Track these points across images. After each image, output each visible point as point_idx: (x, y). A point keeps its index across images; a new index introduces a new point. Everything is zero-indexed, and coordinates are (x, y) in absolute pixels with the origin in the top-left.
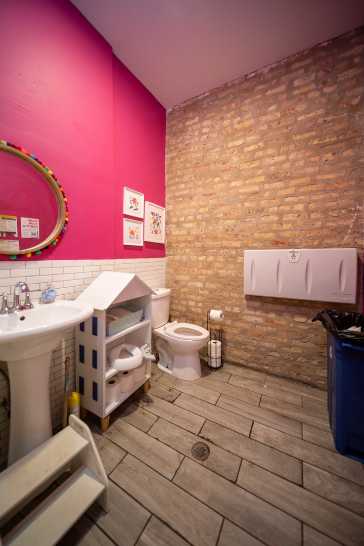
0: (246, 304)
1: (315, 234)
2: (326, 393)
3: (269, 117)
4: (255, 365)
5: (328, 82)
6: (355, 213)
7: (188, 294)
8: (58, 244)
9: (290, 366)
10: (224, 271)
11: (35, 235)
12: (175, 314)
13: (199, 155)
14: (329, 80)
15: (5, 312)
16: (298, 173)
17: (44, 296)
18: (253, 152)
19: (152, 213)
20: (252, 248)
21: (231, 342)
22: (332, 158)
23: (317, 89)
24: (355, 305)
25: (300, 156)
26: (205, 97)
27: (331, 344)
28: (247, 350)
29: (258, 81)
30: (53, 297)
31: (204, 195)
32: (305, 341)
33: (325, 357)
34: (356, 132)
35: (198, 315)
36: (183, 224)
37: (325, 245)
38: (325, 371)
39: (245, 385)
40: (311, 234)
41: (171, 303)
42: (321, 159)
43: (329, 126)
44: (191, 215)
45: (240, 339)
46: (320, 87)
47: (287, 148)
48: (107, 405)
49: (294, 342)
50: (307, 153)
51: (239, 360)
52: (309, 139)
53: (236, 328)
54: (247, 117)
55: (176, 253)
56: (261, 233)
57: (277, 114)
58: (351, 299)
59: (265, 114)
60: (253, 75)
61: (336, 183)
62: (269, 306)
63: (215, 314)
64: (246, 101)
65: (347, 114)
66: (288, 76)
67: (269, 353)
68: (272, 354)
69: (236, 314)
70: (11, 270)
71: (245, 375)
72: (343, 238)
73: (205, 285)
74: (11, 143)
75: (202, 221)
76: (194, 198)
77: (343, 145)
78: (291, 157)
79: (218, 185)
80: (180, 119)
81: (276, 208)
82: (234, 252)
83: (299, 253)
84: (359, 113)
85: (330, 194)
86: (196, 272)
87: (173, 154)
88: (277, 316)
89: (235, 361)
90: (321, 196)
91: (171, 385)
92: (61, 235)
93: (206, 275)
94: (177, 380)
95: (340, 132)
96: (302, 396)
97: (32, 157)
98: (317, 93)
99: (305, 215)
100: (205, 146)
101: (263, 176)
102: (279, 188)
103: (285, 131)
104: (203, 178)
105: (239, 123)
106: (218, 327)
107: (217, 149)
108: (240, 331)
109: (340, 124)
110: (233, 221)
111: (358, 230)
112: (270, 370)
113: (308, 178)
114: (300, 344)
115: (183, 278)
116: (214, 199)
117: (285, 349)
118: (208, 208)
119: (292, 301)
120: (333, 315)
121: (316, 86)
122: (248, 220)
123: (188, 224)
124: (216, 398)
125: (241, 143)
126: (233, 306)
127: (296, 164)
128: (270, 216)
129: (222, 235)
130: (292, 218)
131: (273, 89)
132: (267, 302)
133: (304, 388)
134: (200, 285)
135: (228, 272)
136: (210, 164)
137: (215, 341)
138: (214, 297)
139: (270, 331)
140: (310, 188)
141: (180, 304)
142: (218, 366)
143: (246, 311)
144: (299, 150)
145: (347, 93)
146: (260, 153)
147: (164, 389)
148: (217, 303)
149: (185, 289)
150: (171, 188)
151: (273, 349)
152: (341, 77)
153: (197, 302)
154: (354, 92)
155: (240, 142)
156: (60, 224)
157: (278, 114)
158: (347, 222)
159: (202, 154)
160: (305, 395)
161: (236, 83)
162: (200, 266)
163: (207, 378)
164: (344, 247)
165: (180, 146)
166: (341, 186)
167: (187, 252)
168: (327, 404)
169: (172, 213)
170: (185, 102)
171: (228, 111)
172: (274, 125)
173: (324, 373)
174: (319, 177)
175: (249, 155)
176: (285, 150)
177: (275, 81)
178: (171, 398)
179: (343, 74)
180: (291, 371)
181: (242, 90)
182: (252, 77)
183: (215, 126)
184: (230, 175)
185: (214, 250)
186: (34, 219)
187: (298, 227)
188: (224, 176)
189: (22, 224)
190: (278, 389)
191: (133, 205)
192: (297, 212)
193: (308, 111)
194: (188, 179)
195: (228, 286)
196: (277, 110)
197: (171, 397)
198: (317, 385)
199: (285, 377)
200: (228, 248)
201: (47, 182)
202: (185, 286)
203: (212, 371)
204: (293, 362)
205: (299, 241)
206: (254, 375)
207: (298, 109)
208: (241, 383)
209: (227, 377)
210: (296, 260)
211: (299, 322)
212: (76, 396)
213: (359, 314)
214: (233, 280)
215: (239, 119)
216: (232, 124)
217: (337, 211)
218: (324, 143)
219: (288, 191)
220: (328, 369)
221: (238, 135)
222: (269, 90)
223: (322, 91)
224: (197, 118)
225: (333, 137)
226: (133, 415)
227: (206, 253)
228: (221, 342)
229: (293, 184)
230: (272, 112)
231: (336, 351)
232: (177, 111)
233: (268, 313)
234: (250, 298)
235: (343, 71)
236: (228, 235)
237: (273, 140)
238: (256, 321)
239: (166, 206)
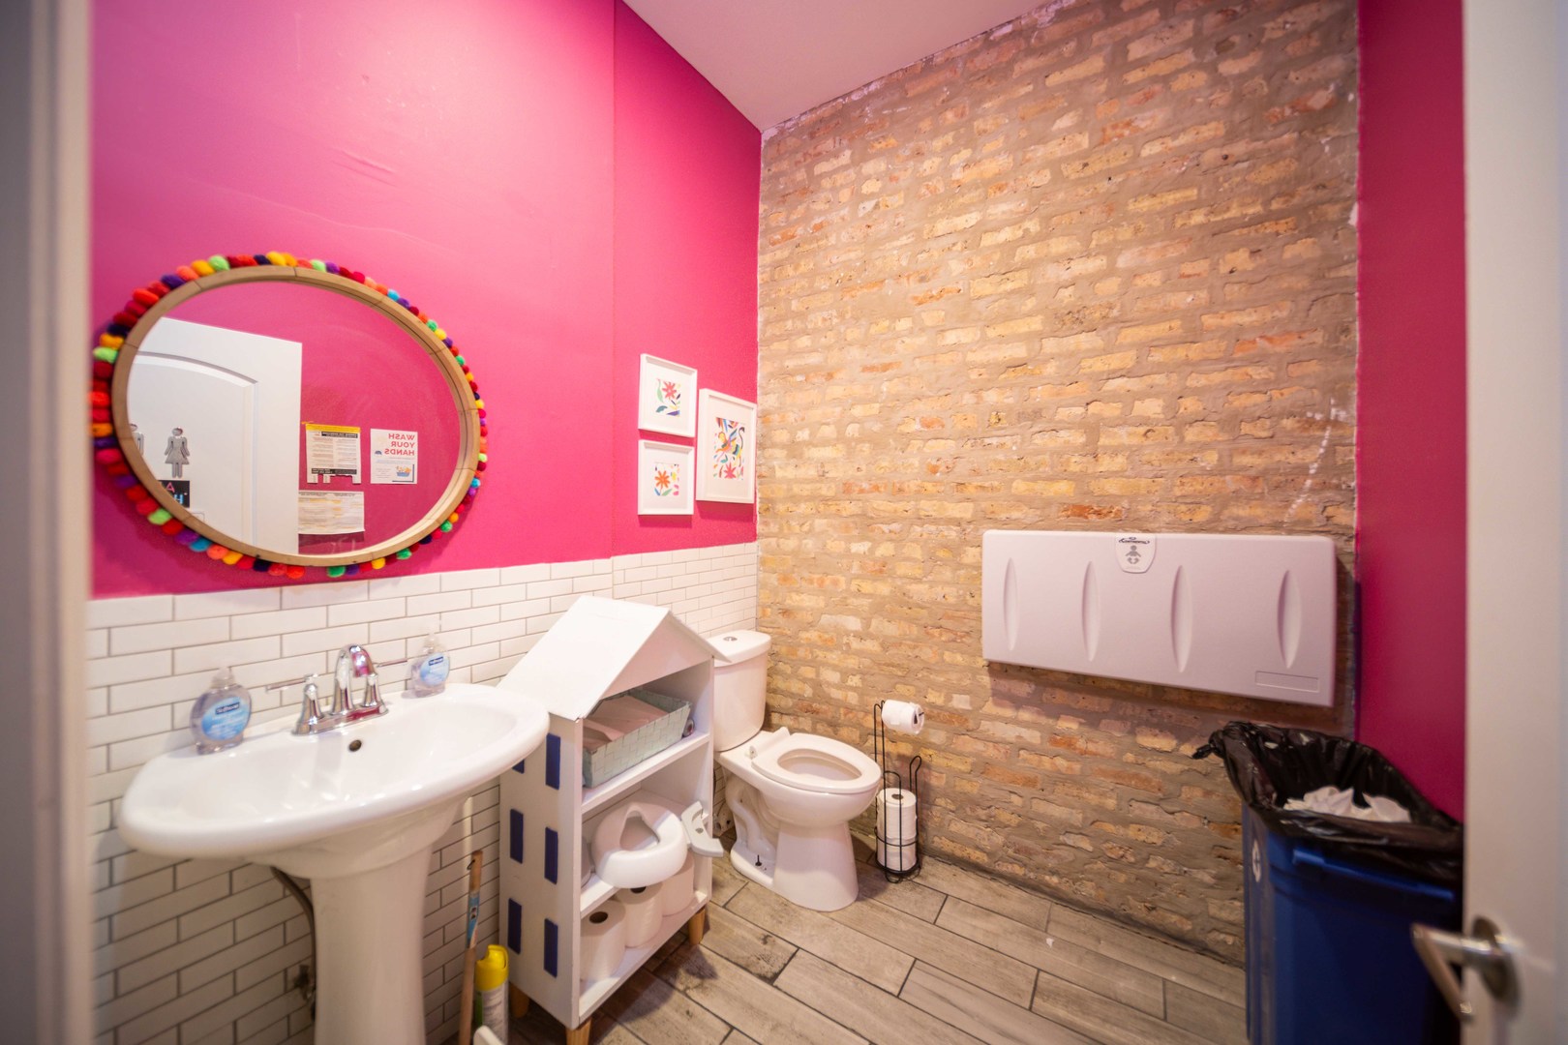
0: (989, 686)
1: (1199, 487)
2: (1241, 975)
3: (1056, 149)
4: (1017, 870)
5: (1233, 45)
6: (1324, 429)
7: (819, 647)
8: (457, 526)
9: (1127, 883)
10: (923, 588)
11: (406, 474)
12: (783, 703)
13: (852, 255)
14: (1236, 39)
15: (311, 728)
16: (1146, 309)
17: (417, 675)
18: (1010, 247)
19: (720, 421)
20: (1007, 524)
21: (946, 796)
22: (1250, 266)
23: (1199, 66)
24: (1329, 708)
25: (1150, 259)
26: (871, 96)
27: (1255, 836)
28: (992, 823)
29: (1023, 46)
30: (440, 676)
31: (866, 369)
32: (1171, 809)
33: (1235, 862)
34: (1324, 187)
35: (849, 709)
36: (805, 449)
37: (1231, 524)
38: (1237, 904)
39: (987, 932)
40: (1188, 489)
41: (771, 673)
42: (1214, 267)
43: (1238, 171)
44: (828, 424)
45: (972, 787)
46: (1208, 58)
47: (1111, 237)
48: (585, 985)
49: (1138, 810)
50: (1171, 249)
51: (969, 851)
52: (1178, 209)
53: (960, 754)
54: (989, 147)
55: (786, 531)
56: (1034, 480)
57: (1079, 138)
58: (1319, 692)
59: (1043, 140)
60: (1008, 29)
61: (1261, 337)
62: (1060, 696)
63: (899, 713)
64: (987, 105)
65: (1295, 135)
66: (1110, 30)
67: (1061, 838)
68: (1070, 840)
69: (960, 715)
70: (330, 607)
71: (988, 901)
72: (1288, 503)
73: (868, 625)
74: (339, 264)
75: (860, 441)
76: (838, 376)
77: (1285, 227)
78: (1123, 261)
79: (907, 340)
80: (799, 156)
81: (1079, 410)
82: (952, 533)
83: (1152, 544)
84: (1333, 132)
85: (1244, 369)
86: (843, 586)
87: (778, 253)
88: (1085, 729)
89: (958, 853)
90: (1217, 378)
91: (768, 924)
92: (467, 502)
93: (870, 596)
94: (785, 908)
95: (1273, 191)
96: (1165, 981)
97: (393, 298)
98: (1201, 78)
99: (1167, 430)
100: (869, 230)
101: (1040, 317)
102: (1088, 350)
103: (1104, 186)
104: (863, 322)
105: (966, 166)
106: (906, 749)
107: (904, 240)
108: (973, 764)
109: (1272, 165)
110: (951, 443)
111: (1335, 481)
112: (1063, 887)
113: (1176, 324)
114: (1156, 817)
115: (806, 601)
116: (896, 380)
117: (1110, 828)
118: (877, 406)
119: (1131, 686)
120: (1260, 739)
121: (1196, 56)
122: (994, 441)
123: (822, 449)
124: (899, 974)
125: (973, 222)
126: (951, 690)
127: (1139, 282)
128: (1062, 433)
129: (919, 482)
130: (1126, 441)
131: (1065, 68)
132: (1054, 685)
133: (1172, 954)
134: (853, 624)
135: (937, 590)
136: (882, 282)
137: (896, 791)
138: (896, 661)
139: (1064, 771)
140: (1181, 353)
141: (795, 675)
142: (906, 867)
143: (990, 708)
144: (1147, 241)
145: (1292, 76)
146: (1030, 252)
147: (749, 936)
148: (903, 680)
149: (812, 635)
150: (772, 347)
151: (1072, 826)
152: (1273, 30)
153: (845, 674)
154: (1314, 70)
155: (972, 218)
156: (465, 473)
157: (1084, 141)
158: (1299, 455)
159: (859, 253)
160: (1174, 978)
161: (958, 54)
162: (855, 569)
163: (873, 906)
164: (1290, 532)
165: (800, 231)
166: (1280, 349)
167: (817, 530)
168: (1244, 1013)
169: (776, 418)
170: (811, 110)
171: (936, 133)
172: (1071, 171)
173: (1235, 911)
174: (1209, 320)
175: (997, 257)
176: (1105, 241)
177: (1072, 45)
178: (767, 967)
179: (1280, 20)
180: (1129, 897)
181: (974, 74)
182: (1006, 37)
183: (896, 174)
184: (943, 313)
185: (895, 526)
186: (406, 433)
187: (1147, 467)
188: (924, 315)
189: (373, 449)
190: (1089, 952)
191: (667, 402)
192: (1144, 421)
193: (1172, 130)
194: (820, 324)
195: (936, 632)
196: (1079, 128)
197: (768, 962)
198: (1211, 945)
199: (1109, 914)
200: (935, 521)
201: (432, 357)
202: (811, 625)
203: (889, 881)
204: (1135, 871)
205: (1150, 507)
206: (1016, 900)
207: (1143, 125)
208: (975, 927)
209: (933, 902)
210: (1142, 566)
211: (1154, 749)
212: (497, 957)
213: (1345, 740)
214: (950, 613)
215: (966, 154)
216: (947, 170)
217: (1268, 422)
218: (1224, 220)
219: (1115, 361)
220: (1246, 899)
221: (965, 199)
222: (1054, 71)
223: (1216, 70)
224: (848, 153)
225: (1254, 203)
226: (658, 1015)
227: (870, 534)
228: (916, 793)
229: (1129, 340)
230: (1064, 135)
231: (1274, 870)
232: (791, 135)
233: (1058, 718)
234: (1001, 670)
235: (1281, 11)
236: (936, 483)
237: (1070, 212)
238: (1019, 737)
239: (759, 398)
